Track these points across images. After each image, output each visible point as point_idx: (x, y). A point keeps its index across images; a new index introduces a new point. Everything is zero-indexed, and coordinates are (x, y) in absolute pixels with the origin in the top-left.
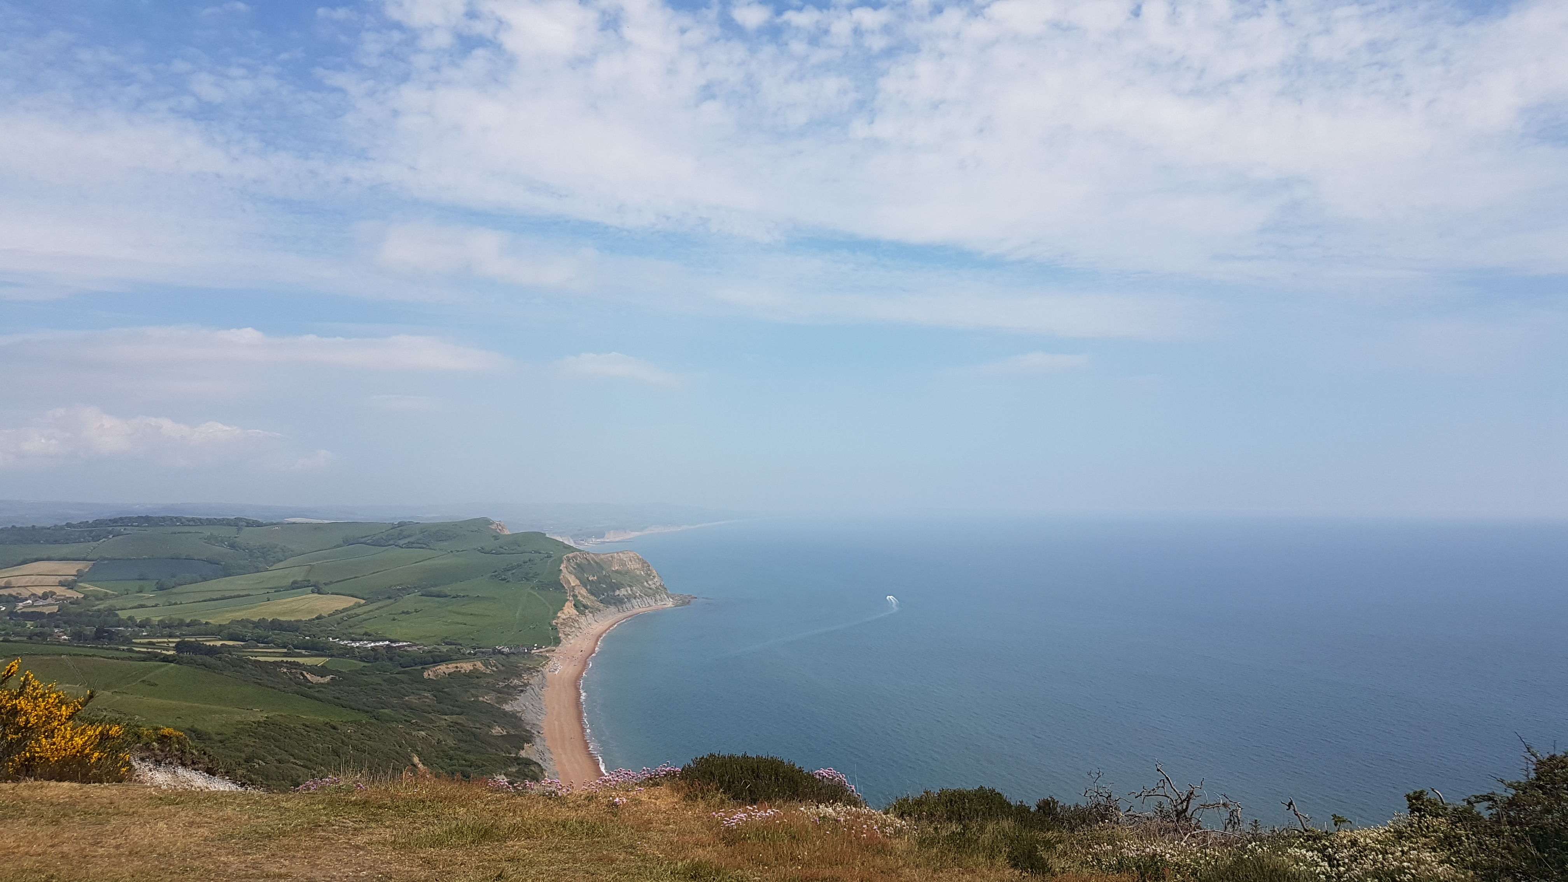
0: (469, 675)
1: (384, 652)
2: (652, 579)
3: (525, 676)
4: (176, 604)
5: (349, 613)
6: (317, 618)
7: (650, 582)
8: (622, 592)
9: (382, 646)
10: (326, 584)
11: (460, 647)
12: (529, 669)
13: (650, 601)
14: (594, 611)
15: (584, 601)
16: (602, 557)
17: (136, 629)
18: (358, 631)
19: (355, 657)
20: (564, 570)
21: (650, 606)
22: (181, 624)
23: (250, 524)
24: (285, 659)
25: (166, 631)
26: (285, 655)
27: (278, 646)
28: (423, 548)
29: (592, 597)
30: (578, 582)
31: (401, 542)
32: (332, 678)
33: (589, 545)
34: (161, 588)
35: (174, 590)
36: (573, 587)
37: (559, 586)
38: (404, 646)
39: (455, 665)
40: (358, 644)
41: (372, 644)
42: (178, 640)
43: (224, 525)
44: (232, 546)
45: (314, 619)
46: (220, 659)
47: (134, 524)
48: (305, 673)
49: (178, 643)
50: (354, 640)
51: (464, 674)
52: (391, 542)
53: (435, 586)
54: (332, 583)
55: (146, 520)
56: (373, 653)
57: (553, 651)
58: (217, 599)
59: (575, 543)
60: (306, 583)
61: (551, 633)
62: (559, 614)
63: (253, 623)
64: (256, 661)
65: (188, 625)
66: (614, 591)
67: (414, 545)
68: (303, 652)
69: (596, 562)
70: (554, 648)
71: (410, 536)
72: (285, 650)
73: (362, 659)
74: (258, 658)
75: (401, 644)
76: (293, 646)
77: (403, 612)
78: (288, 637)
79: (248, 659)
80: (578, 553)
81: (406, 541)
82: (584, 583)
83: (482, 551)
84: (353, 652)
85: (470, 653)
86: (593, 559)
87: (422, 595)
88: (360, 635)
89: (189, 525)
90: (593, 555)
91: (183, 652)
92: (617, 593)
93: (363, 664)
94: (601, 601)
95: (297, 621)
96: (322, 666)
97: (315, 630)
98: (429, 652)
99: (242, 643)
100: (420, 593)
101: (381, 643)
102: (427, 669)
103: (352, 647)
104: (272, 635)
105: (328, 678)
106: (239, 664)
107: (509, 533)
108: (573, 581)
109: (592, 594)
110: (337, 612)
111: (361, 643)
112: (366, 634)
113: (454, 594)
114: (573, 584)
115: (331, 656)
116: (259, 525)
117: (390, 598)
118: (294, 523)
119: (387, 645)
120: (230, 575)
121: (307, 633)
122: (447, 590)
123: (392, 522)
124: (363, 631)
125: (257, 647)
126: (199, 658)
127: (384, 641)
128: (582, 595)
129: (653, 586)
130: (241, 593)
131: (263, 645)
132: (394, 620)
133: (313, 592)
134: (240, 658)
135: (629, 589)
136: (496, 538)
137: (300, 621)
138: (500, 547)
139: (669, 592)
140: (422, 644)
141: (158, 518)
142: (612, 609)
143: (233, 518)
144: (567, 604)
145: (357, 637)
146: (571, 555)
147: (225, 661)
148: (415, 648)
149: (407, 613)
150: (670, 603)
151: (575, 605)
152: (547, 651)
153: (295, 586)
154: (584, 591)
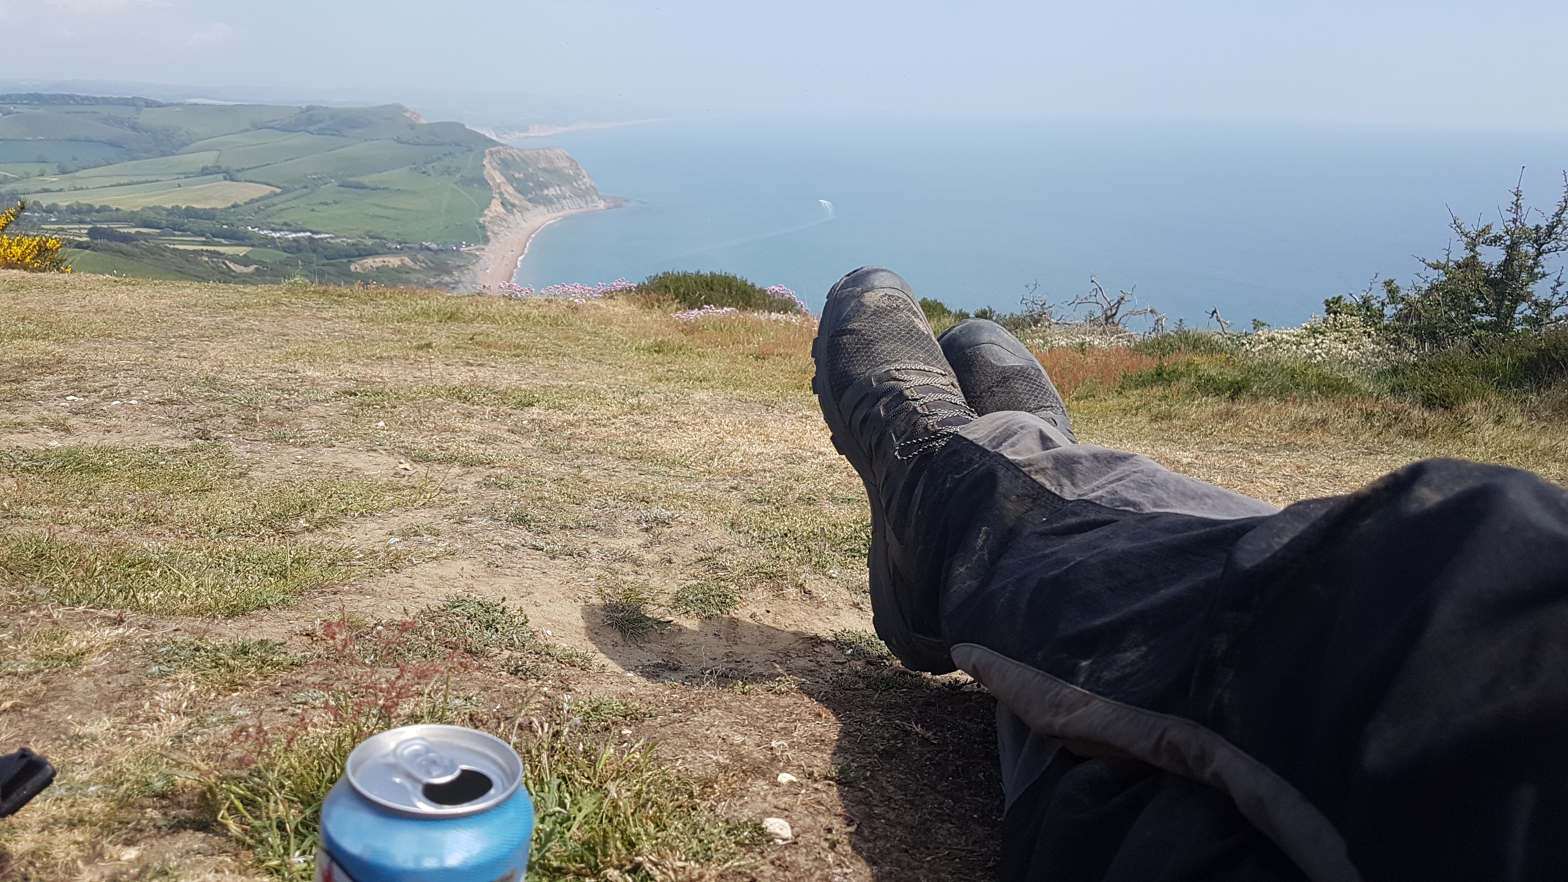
0: (397, 270)
1: (306, 243)
2: (581, 180)
3: (456, 273)
4: (82, 189)
5: (266, 202)
6: (233, 206)
7: (580, 182)
8: (551, 192)
9: (303, 237)
10: (238, 171)
11: (384, 241)
12: (459, 266)
13: (580, 202)
14: (523, 210)
15: (512, 200)
16: (528, 152)
17: (44, 214)
18: (277, 221)
19: (277, 248)
20: (488, 166)
21: (581, 207)
22: (90, 209)
23: (149, 104)
24: (205, 248)
25: (76, 217)
26: (204, 243)
27: (196, 234)
28: (335, 135)
29: (519, 196)
30: (503, 179)
31: (312, 128)
32: (256, 269)
33: (511, 140)
34: (63, 172)
35: (77, 174)
36: (499, 185)
37: (483, 183)
38: (326, 238)
39: (382, 259)
40: (278, 235)
41: (294, 235)
42: (90, 226)
43: (122, 104)
44: (134, 128)
45: (229, 208)
46: (137, 246)
47: (24, 102)
48: (227, 262)
49: (90, 229)
50: (274, 230)
51: (393, 269)
52: (302, 128)
53: (353, 176)
54: (243, 169)
55: (37, 99)
56: (295, 244)
57: (483, 249)
58: (125, 185)
59: (497, 136)
60: (217, 170)
61: (479, 230)
62: (486, 212)
63: (166, 210)
64: (174, 249)
65: (98, 211)
66: (542, 190)
67: (327, 132)
68: (223, 241)
69: (521, 158)
70: (483, 247)
71: (320, 122)
72: (203, 239)
73: (284, 250)
74: (176, 246)
75: (323, 236)
76: (212, 234)
77: (321, 203)
78: (206, 224)
79: (167, 247)
80: (501, 148)
81: (317, 127)
82: (511, 180)
83: (399, 141)
84: (275, 243)
85: (396, 248)
86: (518, 156)
87: (340, 186)
88: (279, 225)
89: (83, 104)
90: (516, 151)
91: (97, 239)
92: (546, 192)
93: (285, 255)
94: (530, 200)
95: (212, 209)
96: (245, 256)
97: (232, 219)
98: (353, 245)
99: (158, 231)
100: (337, 184)
101: (302, 234)
102: (354, 262)
103: (273, 238)
104: (188, 223)
105: (252, 268)
106: (157, 253)
107: (425, 122)
108: (499, 178)
109: (519, 191)
110: (252, 201)
111: (282, 233)
112: (285, 224)
113: (373, 186)
114: (498, 181)
115: (253, 246)
116: (159, 105)
117: (306, 187)
118: (196, 104)
119: (310, 237)
120: (135, 159)
121: (223, 221)
122: (365, 180)
123: (299, 105)
124: (282, 221)
125: (175, 235)
126: (114, 244)
127: (304, 231)
128: (509, 193)
129: (583, 187)
130: (150, 178)
131: (180, 233)
132: (313, 210)
133: (225, 179)
134: (157, 246)
135: (557, 188)
136: (412, 127)
137: (216, 209)
138: (418, 137)
139: (600, 193)
140: (345, 237)
141: (49, 95)
142: (542, 208)
143: (130, 97)
144: (494, 201)
145: (277, 227)
146: (494, 149)
147: (142, 248)
148: (338, 240)
149: (326, 204)
150: (602, 205)
151: (502, 203)
152: (477, 250)
153: (205, 172)
154: (510, 189)
